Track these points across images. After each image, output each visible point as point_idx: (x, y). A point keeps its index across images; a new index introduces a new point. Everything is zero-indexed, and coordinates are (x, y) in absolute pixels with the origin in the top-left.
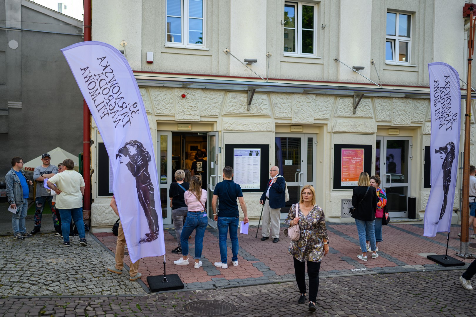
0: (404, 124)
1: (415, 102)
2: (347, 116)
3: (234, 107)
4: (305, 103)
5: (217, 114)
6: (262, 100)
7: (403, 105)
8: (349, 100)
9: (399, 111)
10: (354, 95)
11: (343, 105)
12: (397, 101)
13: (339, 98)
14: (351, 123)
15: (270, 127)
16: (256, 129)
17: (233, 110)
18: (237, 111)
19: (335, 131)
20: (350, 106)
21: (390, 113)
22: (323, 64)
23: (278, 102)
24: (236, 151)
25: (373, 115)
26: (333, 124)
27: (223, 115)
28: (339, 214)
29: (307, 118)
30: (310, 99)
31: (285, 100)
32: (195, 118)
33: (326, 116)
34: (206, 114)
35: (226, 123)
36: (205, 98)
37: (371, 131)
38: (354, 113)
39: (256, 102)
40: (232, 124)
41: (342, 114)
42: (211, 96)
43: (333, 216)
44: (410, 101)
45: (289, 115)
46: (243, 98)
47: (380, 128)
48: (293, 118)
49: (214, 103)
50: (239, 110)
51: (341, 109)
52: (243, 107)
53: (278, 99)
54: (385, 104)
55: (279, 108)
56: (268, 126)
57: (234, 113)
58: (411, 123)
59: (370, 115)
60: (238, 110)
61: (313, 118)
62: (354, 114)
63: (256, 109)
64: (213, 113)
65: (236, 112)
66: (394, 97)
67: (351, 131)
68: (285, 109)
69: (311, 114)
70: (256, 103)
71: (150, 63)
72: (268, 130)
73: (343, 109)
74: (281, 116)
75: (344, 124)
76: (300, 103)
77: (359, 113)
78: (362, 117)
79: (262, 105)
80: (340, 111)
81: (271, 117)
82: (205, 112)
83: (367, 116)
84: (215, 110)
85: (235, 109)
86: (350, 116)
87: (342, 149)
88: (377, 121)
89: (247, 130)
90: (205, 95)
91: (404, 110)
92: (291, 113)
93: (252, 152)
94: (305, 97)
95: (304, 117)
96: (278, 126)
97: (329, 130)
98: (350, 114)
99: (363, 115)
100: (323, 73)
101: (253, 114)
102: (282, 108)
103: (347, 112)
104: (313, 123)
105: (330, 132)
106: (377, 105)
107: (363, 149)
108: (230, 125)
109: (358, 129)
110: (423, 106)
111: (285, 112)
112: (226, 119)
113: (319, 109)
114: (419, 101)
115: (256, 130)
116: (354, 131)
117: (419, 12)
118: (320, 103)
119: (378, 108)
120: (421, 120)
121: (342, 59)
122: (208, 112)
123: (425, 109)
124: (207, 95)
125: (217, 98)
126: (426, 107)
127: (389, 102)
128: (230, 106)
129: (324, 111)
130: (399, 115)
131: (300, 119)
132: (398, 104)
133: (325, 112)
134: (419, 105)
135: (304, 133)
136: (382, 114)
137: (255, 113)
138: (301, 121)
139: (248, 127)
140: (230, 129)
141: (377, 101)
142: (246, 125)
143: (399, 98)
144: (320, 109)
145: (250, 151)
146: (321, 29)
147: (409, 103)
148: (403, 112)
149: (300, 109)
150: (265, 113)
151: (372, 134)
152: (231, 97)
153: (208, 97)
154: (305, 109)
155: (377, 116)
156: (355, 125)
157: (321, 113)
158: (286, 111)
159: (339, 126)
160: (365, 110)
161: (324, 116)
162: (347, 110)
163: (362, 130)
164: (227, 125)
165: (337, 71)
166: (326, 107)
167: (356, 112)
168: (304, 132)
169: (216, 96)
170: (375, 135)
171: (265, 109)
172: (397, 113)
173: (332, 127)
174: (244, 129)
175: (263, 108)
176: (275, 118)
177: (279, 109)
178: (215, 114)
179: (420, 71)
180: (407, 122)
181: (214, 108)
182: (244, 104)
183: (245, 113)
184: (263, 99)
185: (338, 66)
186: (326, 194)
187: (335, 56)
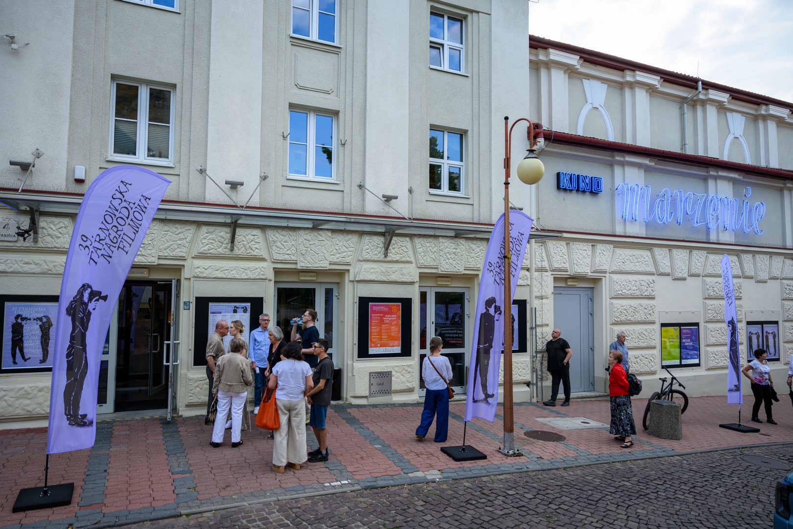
0: (455, 271)
1: (469, 243)
2: (376, 260)
3: (210, 245)
4: (316, 242)
5: (184, 255)
6: (253, 237)
7: (454, 246)
8: (379, 238)
9: (447, 254)
10: (385, 232)
11: (370, 245)
12: (444, 241)
13: (365, 236)
14: (382, 269)
15: (264, 273)
16: (244, 276)
17: (209, 250)
18: (216, 251)
19: (359, 279)
20: (380, 246)
21: (435, 257)
22: (343, 191)
23: (276, 239)
24: (212, 306)
25: (413, 259)
26: (357, 270)
27: (193, 256)
28: (367, 393)
29: (319, 261)
30: (323, 236)
31: (287, 237)
32: (149, 260)
33: (347, 259)
34: (166, 254)
35: (198, 267)
36: (166, 232)
37: (410, 280)
38: (386, 255)
39: (244, 239)
40: (206, 269)
41: (368, 257)
42: (176, 230)
43: (357, 395)
44: (461, 242)
45: (294, 258)
46: (224, 233)
47: (423, 276)
48: (298, 262)
49: (180, 240)
50: (219, 250)
51: (367, 251)
52: (224, 245)
53: (277, 235)
54: (428, 245)
55: (278, 247)
56: (262, 272)
57: (210, 253)
58: (464, 269)
59: (408, 259)
60: (215, 249)
61: (327, 262)
62: (386, 257)
63: (243, 249)
64: (178, 253)
65: (214, 253)
66: (440, 236)
67: (382, 280)
68: (287, 249)
69: (324, 257)
70: (244, 241)
71: (80, 181)
72: (261, 277)
73: (370, 250)
74: (280, 259)
75: (372, 271)
76: (309, 241)
77: (392, 256)
78: (397, 262)
79: (253, 243)
80: (367, 252)
81: (266, 260)
82: (165, 251)
83: (404, 259)
84: (182, 249)
85: (212, 249)
86: (380, 259)
87: (370, 304)
88: (419, 266)
89: (230, 276)
90: (166, 228)
91: (454, 253)
92: (296, 255)
93: (237, 308)
94: (316, 234)
95: (315, 260)
96: (277, 272)
97: (351, 279)
98: (381, 256)
99: (398, 258)
100: (343, 203)
101: (239, 256)
102: (283, 247)
103: (376, 255)
104: (328, 268)
105: (353, 281)
106: (418, 246)
107: (400, 304)
108: (204, 270)
109: (391, 276)
110: (481, 248)
111: (287, 253)
112: (198, 262)
113: (336, 250)
114: (475, 242)
115: (244, 278)
116: (385, 279)
117: (473, 130)
118: (338, 242)
119: (419, 249)
120: (478, 266)
121: (368, 185)
122: (170, 252)
123: (482, 251)
124: (169, 229)
125: (184, 233)
126: (483, 249)
127: (434, 242)
128: (204, 244)
129: (344, 252)
130: (448, 259)
131: (308, 263)
132: (445, 244)
133: (345, 254)
134: (474, 247)
135: (320, 283)
136: (425, 258)
137: (242, 254)
138: (310, 266)
139: (232, 272)
140: (204, 275)
141: (417, 241)
142: (227, 271)
143: (447, 237)
144: (339, 250)
145: (235, 307)
146: (340, 147)
147: (461, 243)
148: (453, 256)
149: (309, 249)
150: (257, 254)
151: (412, 283)
152: (206, 231)
153: (171, 230)
154: (317, 250)
155: (418, 259)
156: (387, 271)
157: (339, 255)
158: (289, 252)
159: (365, 273)
160: (402, 252)
161: (344, 259)
162: (376, 252)
163: (396, 278)
164: (199, 270)
165: (364, 200)
166: (347, 248)
167: (389, 255)
168: (319, 280)
169: (183, 230)
170: (417, 285)
171: (257, 248)
172: (445, 256)
173: (356, 274)
174: (225, 276)
175: (253, 247)
176: (273, 260)
177: (278, 249)
178: (180, 255)
179: (476, 204)
180: (459, 268)
181: (180, 246)
182: (226, 241)
183: (227, 253)
184: (254, 235)
185: (363, 194)
186: (347, 365)
187: (360, 181)
